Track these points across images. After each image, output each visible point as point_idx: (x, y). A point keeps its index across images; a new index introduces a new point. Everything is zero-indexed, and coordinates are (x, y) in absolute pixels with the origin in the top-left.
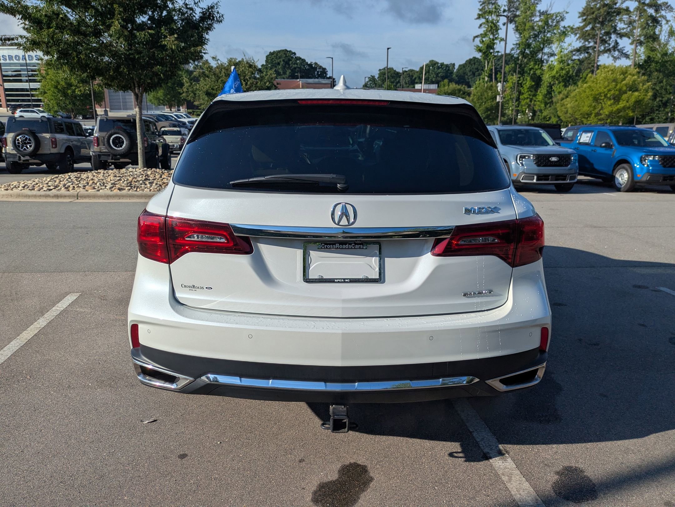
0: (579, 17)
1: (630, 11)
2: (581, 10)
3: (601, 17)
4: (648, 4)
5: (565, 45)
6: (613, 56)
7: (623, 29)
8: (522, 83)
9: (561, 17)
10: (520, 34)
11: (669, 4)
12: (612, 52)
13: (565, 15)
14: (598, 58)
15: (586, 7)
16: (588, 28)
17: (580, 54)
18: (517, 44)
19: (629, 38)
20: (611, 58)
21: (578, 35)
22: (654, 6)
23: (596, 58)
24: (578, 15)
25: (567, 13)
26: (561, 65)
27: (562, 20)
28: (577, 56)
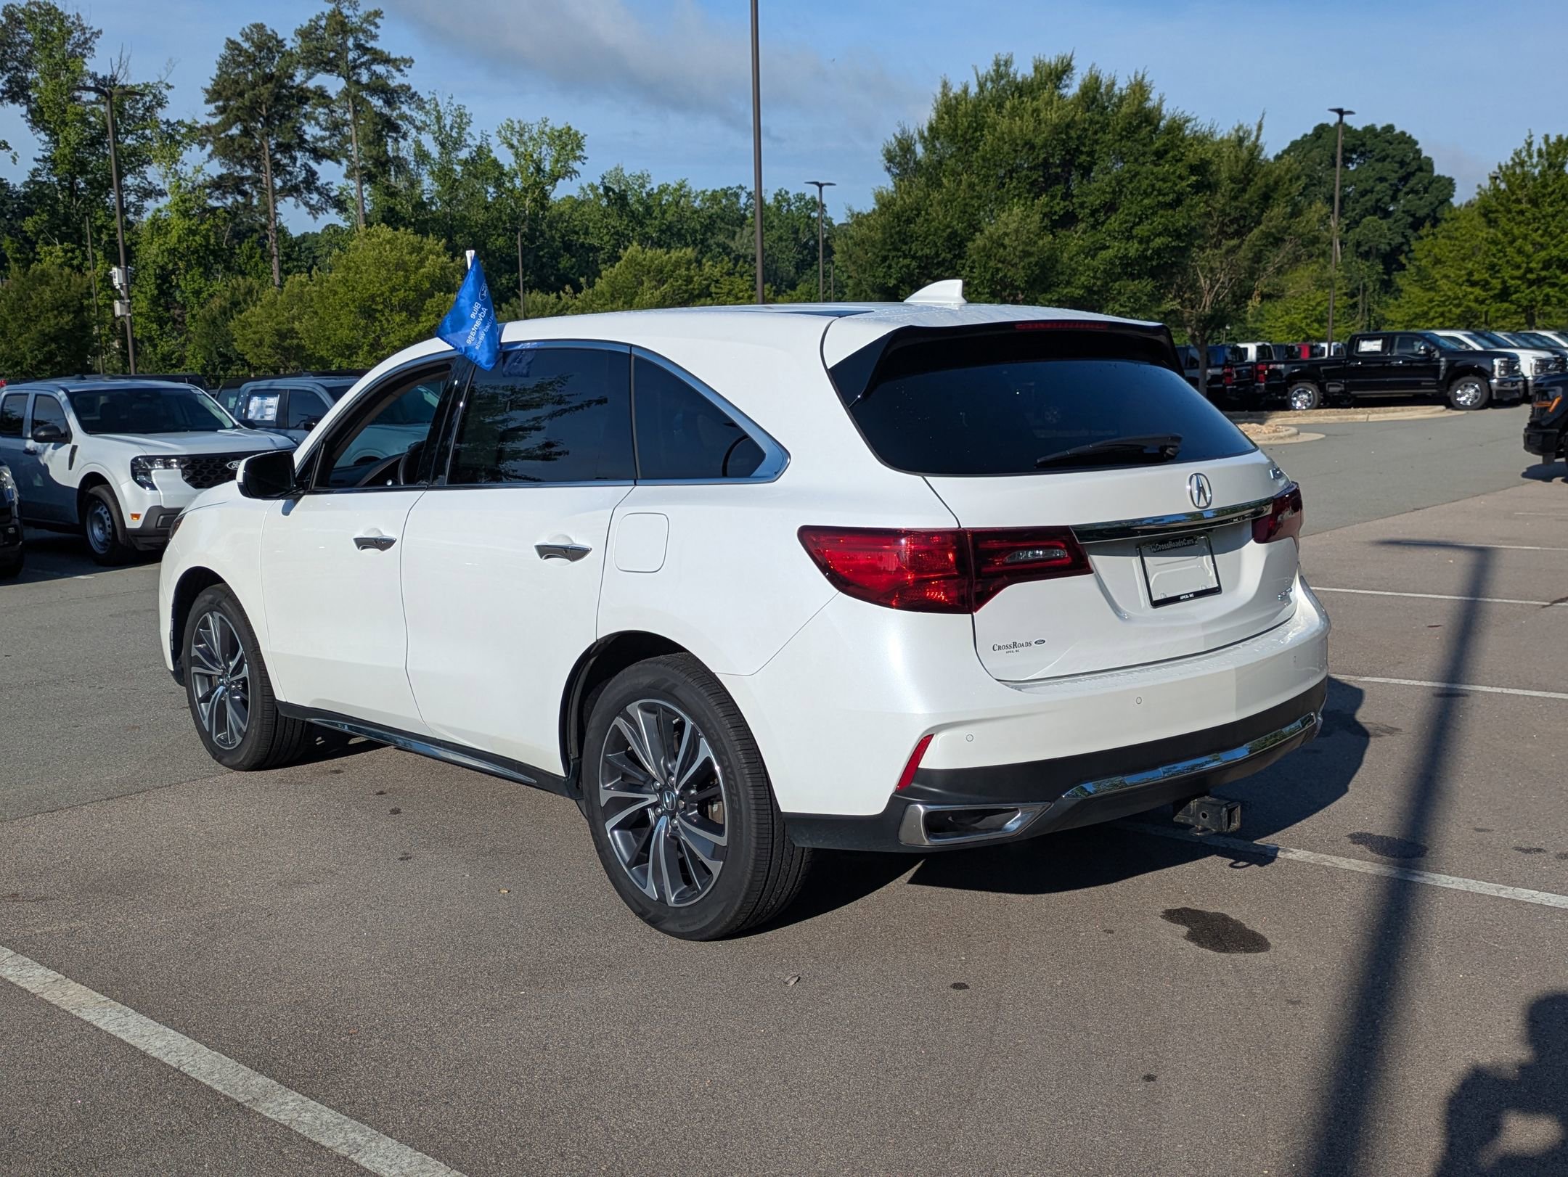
0: (207, 102)
1: (329, 97)
2: (209, 85)
3: (264, 106)
4: (367, 85)
5: (187, 171)
6: (307, 204)
7: (323, 139)
8: (82, 264)
9: (155, 96)
10: (53, 133)
11: (413, 90)
12: (305, 194)
13: (165, 92)
14: (275, 208)
15: (219, 76)
16: (235, 131)
17: (224, 195)
18: (45, 159)
19: (339, 162)
20: (304, 209)
21: (209, 148)
22: (382, 92)
23: (271, 205)
24: (204, 96)
25: (169, 87)
26: (187, 223)
27: (160, 105)
28: (217, 199)
